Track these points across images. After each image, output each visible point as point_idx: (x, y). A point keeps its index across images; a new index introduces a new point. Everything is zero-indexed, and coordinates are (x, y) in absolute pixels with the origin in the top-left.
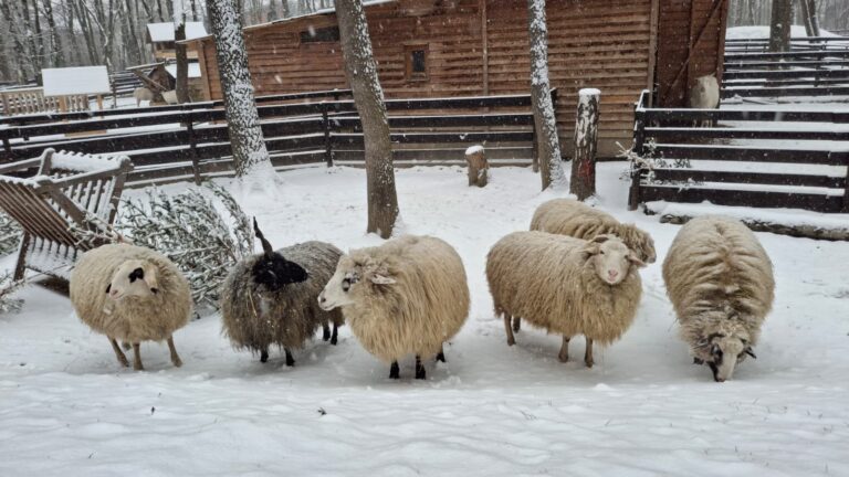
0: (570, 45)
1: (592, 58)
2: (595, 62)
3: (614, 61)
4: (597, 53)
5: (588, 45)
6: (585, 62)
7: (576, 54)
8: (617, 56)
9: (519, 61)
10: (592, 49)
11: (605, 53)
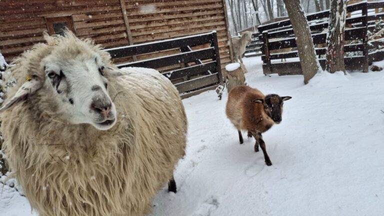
0: (182, 12)
1: (197, 20)
2: (199, 23)
3: (208, 21)
4: (198, 17)
5: (194, 11)
6: (193, 23)
7: (187, 18)
8: (209, 18)
9: (152, 25)
10: (196, 14)
11: (203, 17)
